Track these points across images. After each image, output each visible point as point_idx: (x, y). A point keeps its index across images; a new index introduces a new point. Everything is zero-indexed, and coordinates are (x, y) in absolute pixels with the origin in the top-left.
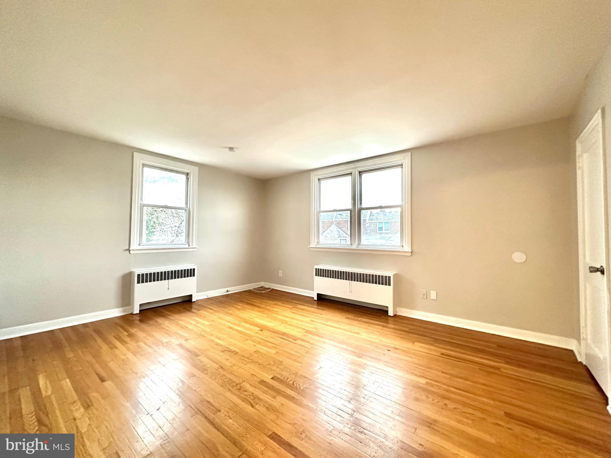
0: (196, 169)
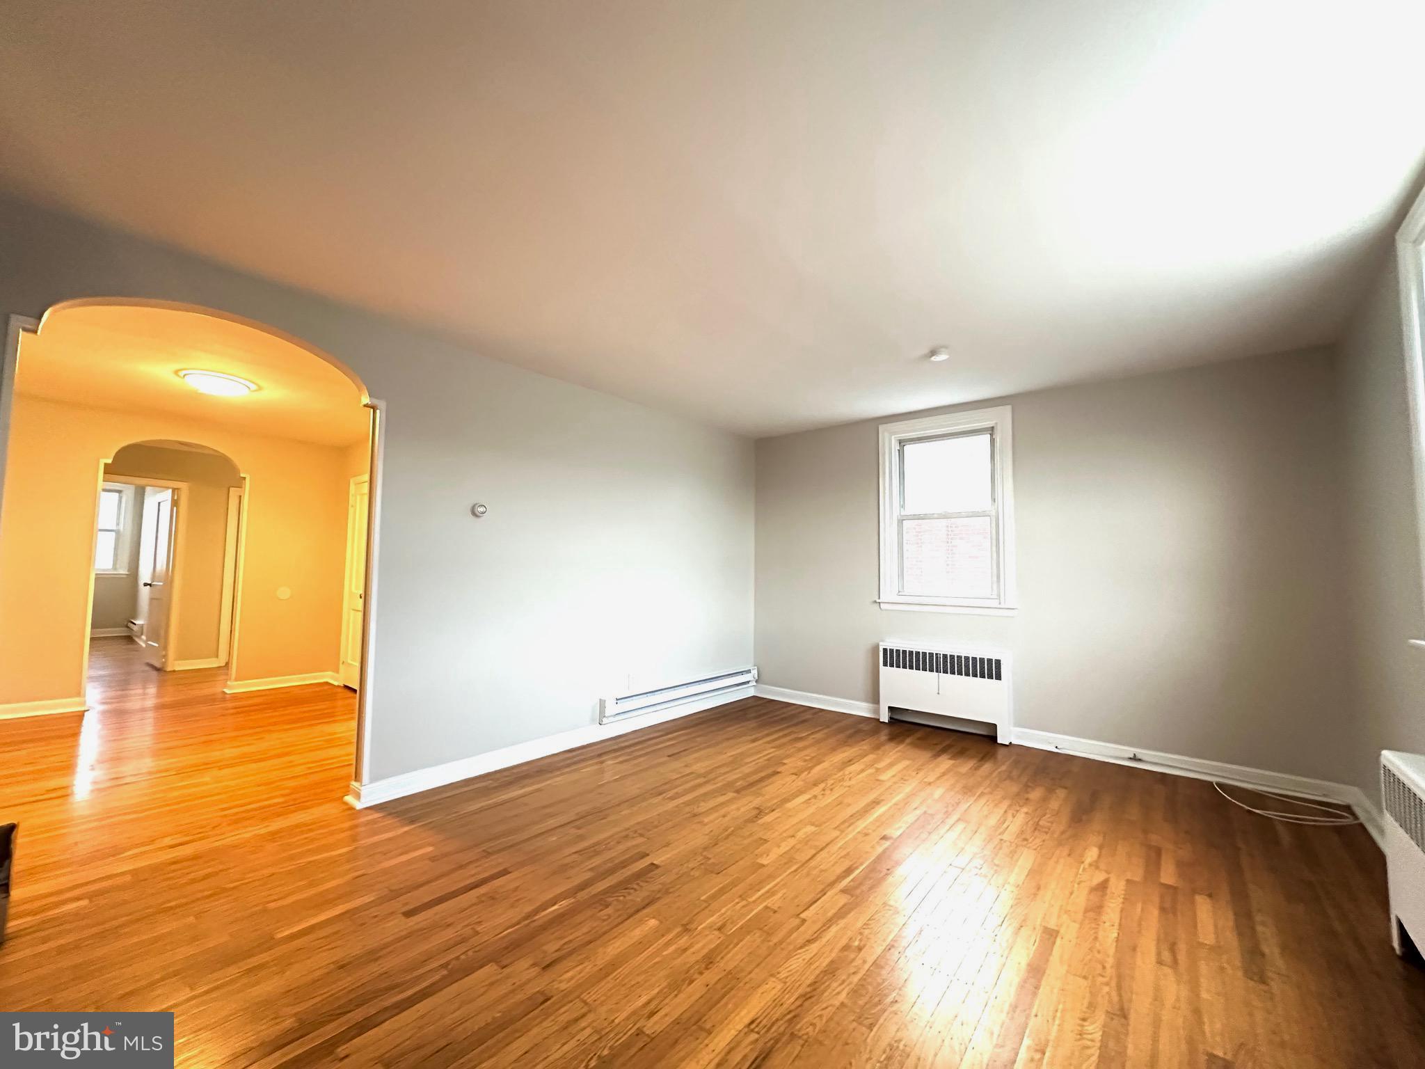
0: (1007, 410)
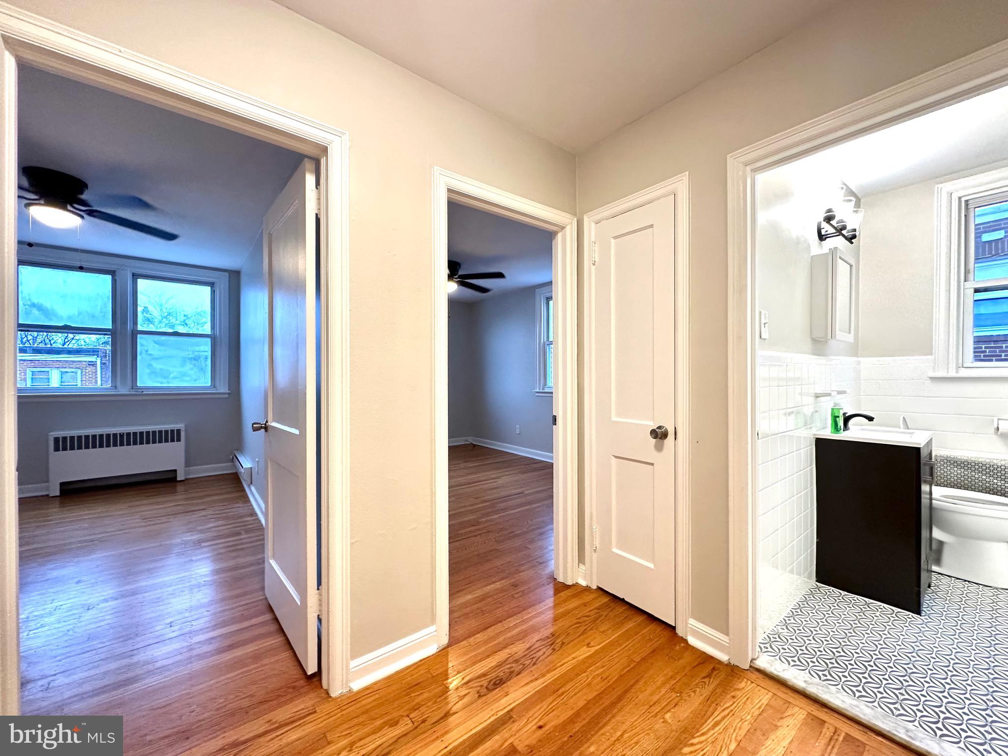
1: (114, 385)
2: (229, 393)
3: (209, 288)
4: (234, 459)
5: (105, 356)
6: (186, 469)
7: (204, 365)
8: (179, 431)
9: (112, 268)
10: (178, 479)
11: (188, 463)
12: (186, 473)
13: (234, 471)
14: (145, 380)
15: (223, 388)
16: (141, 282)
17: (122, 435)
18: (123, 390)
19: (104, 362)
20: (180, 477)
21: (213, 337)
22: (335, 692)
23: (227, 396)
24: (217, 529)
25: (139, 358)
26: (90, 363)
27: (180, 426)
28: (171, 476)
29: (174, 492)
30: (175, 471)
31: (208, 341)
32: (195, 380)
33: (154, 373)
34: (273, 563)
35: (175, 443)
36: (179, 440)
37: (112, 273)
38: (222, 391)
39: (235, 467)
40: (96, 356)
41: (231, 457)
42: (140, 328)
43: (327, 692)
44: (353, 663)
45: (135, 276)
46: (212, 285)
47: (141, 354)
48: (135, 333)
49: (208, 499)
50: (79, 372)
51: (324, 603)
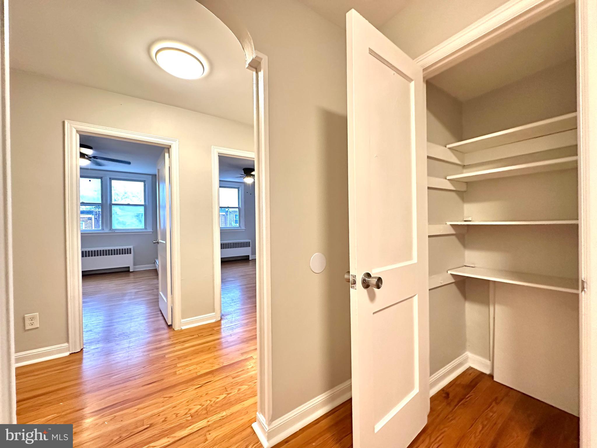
1: (103, 228)
2: (152, 232)
3: (143, 183)
4: (155, 263)
5: (96, 215)
6: (134, 267)
7: (141, 219)
8: (130, 249)
9: (101, 176)
10: (130, 271)
11: (135, 264)
12: (134, 268)
13: (155, 268)
14: (116, 226)
15: (150, 229)
16: (113, 182)
17: (106, 251)
18: (107, 230)
19: (96, 217)
20: (131, 270)
21: (145, 206)
22: (176, 329)
23: (151, 233)
24: (145, 288)
25: (113, 216)
26: (89, 218)
27: (131, 247)
28: (127, 270)
29: (129, 276)
30: (129, 267)
31: (143, 208)
32: (138, 226)
33: (119, 223)
34: (161, 293)
35: (129, 254)
36: (130, 253)
37: (101, 178)
38: (149, 231)
39: (156, 266)
40: (92, 215)
41: (154, 261)
42: (113, 202)
43: (174, 329)
44: (182, 320)
45: (111, 179)
46: (144, 181)
47: (114, 214)
48: (111, 205)
49: (143, 278)
50: (84, 223)
51: (173, 302)
